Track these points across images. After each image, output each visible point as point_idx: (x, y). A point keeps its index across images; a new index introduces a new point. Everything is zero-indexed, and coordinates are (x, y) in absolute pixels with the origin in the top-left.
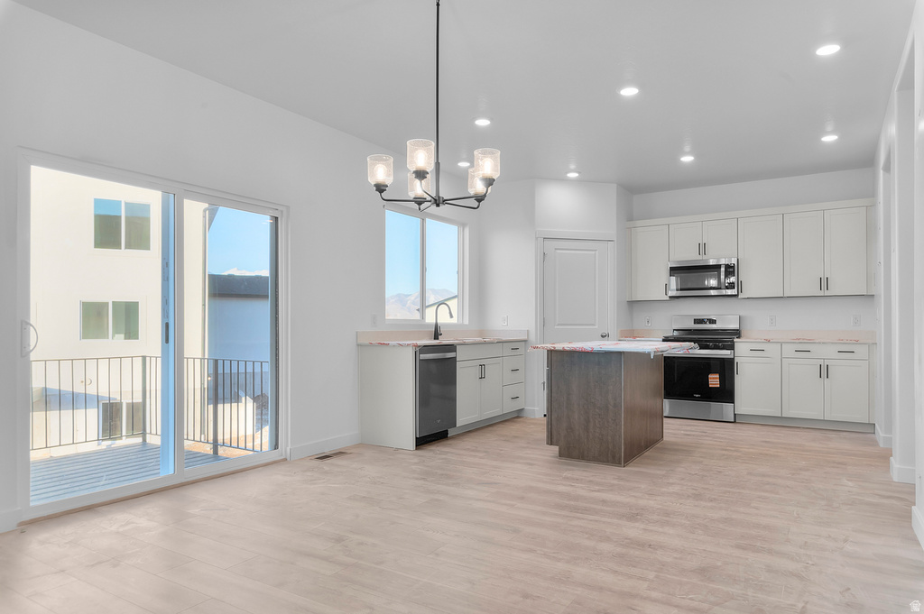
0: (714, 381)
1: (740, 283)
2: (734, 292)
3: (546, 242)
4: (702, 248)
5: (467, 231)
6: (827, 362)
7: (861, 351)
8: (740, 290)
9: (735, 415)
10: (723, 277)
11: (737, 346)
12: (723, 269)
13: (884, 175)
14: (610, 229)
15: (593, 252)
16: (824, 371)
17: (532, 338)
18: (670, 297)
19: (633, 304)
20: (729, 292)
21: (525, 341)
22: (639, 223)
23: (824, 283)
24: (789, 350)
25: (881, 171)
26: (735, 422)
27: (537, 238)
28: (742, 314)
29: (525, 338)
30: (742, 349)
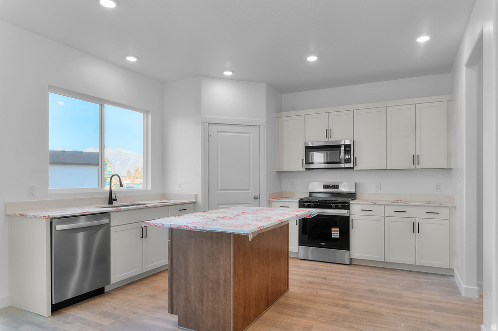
0: (335, 233)
1: (355, 159)
2: (351, 165)
3: (211, 127)
4: (328, 133)
5: (150, 116)
6: (418, 221)
7: (444, 213)
8: (355, 164)
9: (351, 259)
10: (342, 154)
11: (351, 206)
12: (343, 148)
13: (466, 70)
14: (260, 116)
15: (248, 135)
16: (416, 228)
17: (200, 200)
18: (306, 169)
19: (280, 173)
20: (347, 165)
21: (194, 203)
22: (285, 114)
23: (415, 159)
24: (390, 211)
25: (464, 68)
26: (351, 264)
27: (203, 123)
28: (357, 181)
29: (193, 200)
30: (356, 210)
